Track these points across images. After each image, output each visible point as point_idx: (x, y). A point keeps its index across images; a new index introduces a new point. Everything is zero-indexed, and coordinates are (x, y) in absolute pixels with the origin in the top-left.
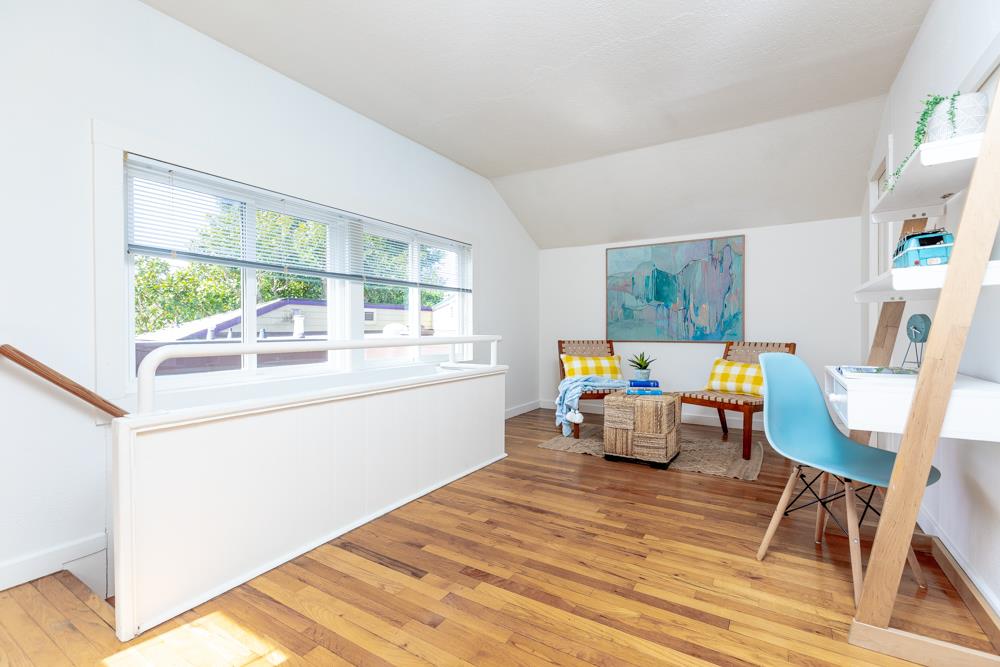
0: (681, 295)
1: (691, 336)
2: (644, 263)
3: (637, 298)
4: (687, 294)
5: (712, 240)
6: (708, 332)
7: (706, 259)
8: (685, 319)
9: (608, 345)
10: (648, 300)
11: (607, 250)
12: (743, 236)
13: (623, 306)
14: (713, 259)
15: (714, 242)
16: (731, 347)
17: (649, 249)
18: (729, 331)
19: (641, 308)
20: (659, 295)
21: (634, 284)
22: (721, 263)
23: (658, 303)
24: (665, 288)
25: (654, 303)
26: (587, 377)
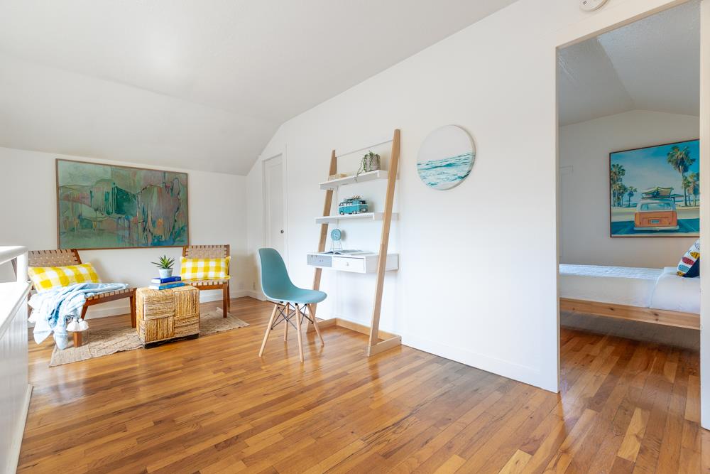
0: (141, 210)
1: (150, 242)
2: (102, 181)
3: (96, 210)
4: (146, 210)
5: (165, 172)
6: (163, 240)
7: (161, 185)
8: (144, 230)
9: (74, 254)
10: (108, 213)
11: (57, 160)
12: (186, 174)
13: (80, 216)
14: (166, 186)
15: (166, 174)
16: (187, 250)
17: (109, 169)
18: (178, 239)
19: (101, 219)
20: (119, 209)
21: (92, 197)
22: (172, 189)
23: (119, 215)
24: (125, 204)
25: (116, 216)
26: (82, 285)
